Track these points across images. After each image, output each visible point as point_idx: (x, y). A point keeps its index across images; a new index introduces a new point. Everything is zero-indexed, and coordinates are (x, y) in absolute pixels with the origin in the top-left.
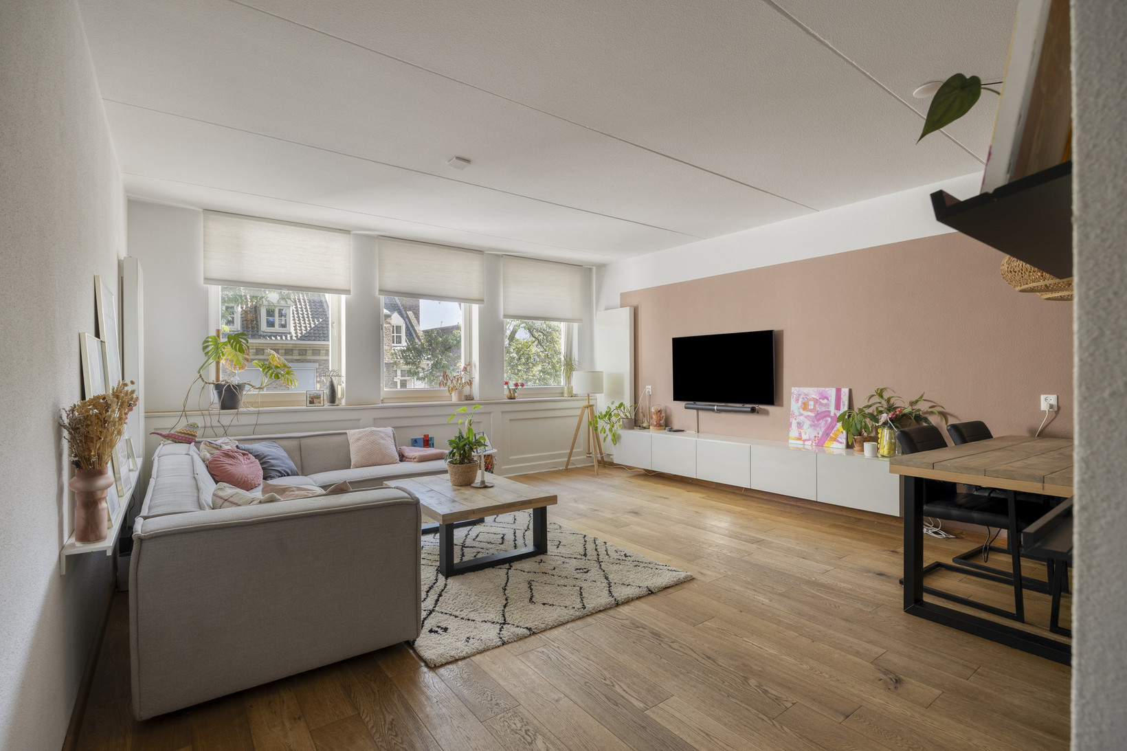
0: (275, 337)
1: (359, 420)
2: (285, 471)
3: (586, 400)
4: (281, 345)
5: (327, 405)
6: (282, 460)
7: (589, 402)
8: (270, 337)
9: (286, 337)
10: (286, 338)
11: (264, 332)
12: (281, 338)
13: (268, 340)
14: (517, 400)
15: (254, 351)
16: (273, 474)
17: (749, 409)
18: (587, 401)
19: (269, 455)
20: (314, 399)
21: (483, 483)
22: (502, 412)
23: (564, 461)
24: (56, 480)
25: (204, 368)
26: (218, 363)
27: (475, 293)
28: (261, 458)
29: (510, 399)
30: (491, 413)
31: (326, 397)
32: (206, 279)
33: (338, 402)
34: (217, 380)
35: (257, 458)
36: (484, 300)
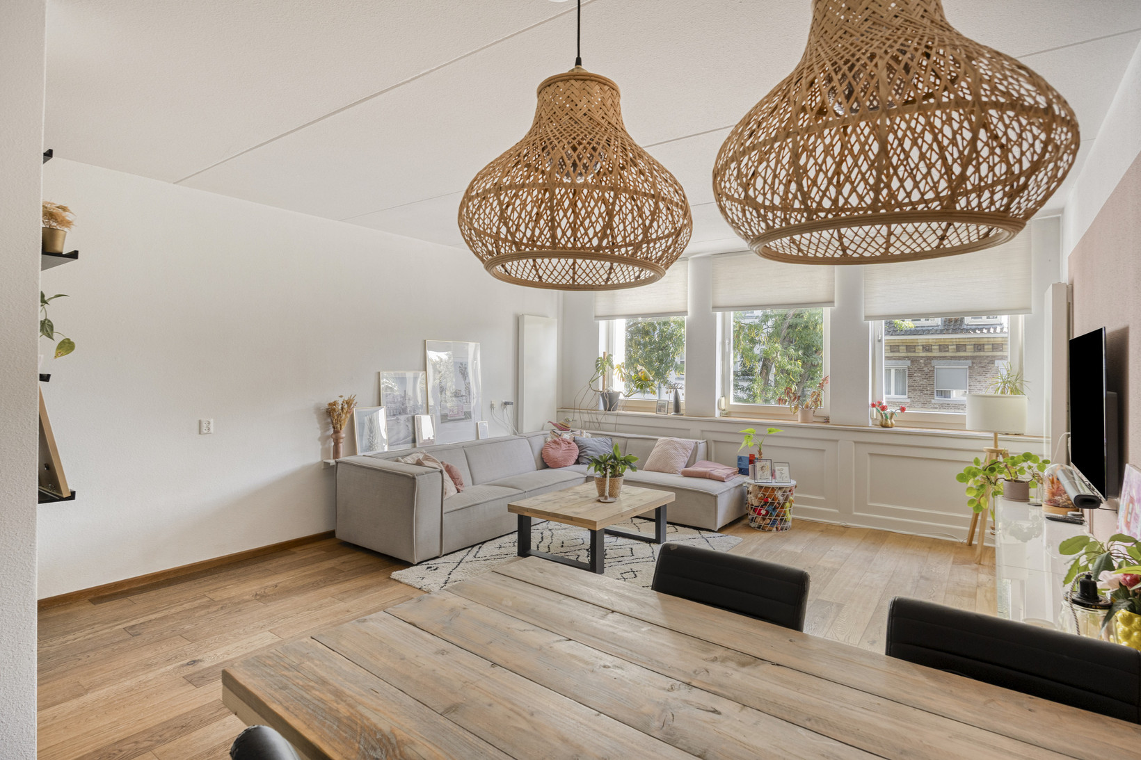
0: (981, 330)
4: (986, 340)
5: (672, 414)
7: (996, 446)
8: (974, 330)
9: (995, 329)
10: (995, 332)
11: (968, 325)
12: (989, 332)
13: (972, 335)
15: (955, 347)
16: (583, 461)
18: (992, 442)
19: (592, 447)
20: (661, 407)
21: (606, 498)
22: (855, 442)
23: (965, 531)
24: (320, 432)
25: (594, 380)
26: (604, 376)
27: (821, 295)
28: (582, 448)
29: (883, 426)
30: (837, 441)
31: (672, 407)
32: (596, 317)
33: (682, 412)
34: (603, 388)
35: (579, 447)
36: (833, 302)
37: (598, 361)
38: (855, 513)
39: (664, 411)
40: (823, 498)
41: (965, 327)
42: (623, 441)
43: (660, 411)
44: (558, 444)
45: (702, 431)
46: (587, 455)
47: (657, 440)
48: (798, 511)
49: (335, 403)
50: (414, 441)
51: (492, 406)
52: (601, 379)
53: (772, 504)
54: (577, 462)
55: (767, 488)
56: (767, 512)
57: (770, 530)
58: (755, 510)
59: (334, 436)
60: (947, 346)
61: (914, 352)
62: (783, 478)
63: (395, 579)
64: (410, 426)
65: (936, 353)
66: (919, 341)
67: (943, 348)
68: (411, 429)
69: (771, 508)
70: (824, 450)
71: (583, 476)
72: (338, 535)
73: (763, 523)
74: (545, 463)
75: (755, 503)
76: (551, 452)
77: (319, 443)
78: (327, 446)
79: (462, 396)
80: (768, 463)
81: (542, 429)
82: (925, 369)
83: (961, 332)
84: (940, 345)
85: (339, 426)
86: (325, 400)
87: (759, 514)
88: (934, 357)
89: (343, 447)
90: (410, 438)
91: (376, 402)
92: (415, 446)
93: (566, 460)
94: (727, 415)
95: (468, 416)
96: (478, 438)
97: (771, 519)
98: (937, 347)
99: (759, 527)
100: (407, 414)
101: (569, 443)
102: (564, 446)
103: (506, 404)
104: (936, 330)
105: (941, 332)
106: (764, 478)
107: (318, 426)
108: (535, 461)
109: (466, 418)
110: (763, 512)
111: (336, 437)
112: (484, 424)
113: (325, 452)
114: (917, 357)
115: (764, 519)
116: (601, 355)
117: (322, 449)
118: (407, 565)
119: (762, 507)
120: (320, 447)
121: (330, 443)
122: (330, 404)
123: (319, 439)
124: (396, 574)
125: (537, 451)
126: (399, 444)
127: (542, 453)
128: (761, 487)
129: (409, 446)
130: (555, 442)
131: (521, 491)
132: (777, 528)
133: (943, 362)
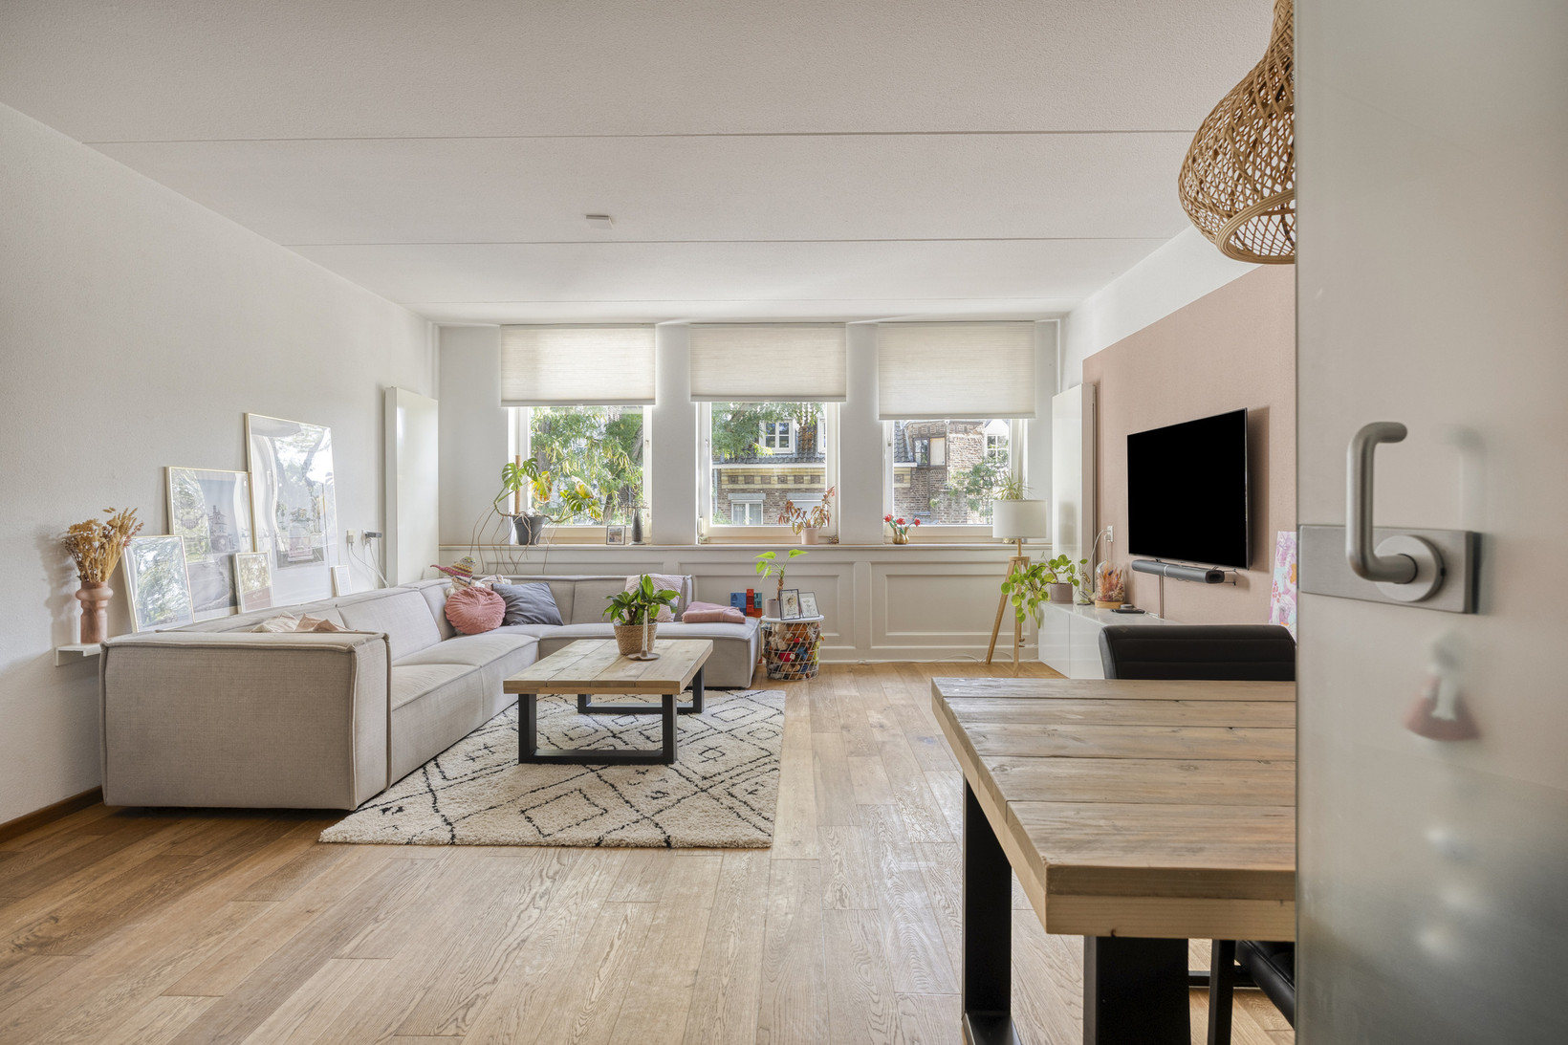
1: (662, 564)
2: (536, 617)
3: (1015, 550)
5: (630, 543)
6: (538, 605)
7: (1020, 553)
14: (907, 545)
16: (519, 619)
17: (1203, 575)
18: (1017, 552)
19: (521, 598)
20: (614, 535)
21: (644, 654)
22: (873, 563)
23: (984, 649)
24: (48, 588)
25: (501, 498)
26: (517, 493)
27: (831, 386)
28: (510, 600)
29: (896, 543)
30: (852, 563)
31: (630, 534)
32: (503, 401)
33: (644, 541)
34: (516, 512)
35: (504, 598)
36: (845, 396)
37: (506, 470)
38: (873, 647)
39: (620, 541)
40: (836, 635)
41: (819, 456)
42: (568, 586)
43: (612, 540)
44: (472, 596)
45: (681, 564)
46: (521, 610)
47: (625, 579)
48: (824, 654)
49: (87, 526)
50: (234, 602)
51: (349, 540)
52: (512, 497)
53: (803, 644)
54: (505, 623)
55: (798, 625)
56: (797, 656)
57: (800, 679)
58: (781, 657)
59: (84, 595)
60: (802, 477)
61: (770, 483)
62: (810, 611)
63: (335, 843)
64: (226, 574)
65: (791, 485)
66: (775, 471)
67: (798, 479)
68: (227, 580)
69: (802, 650)
70: (836, 576)
71: (534, 639)
72: (110, 799)
73: (792, 671)
74: (453, 627)
75: (782, 646)
76: (462, 608)
77: (48, 612)
78: (63, 617)
79: (308, 520)
80: (795, 594)
81: (422, 578)
82: (781, 503)
83: (815, 462)
84: (795, 476)
85: (100, 575)
86: (63, 520)
87: (787, 660)
88: (789, 489)
89: (104, 617)
90: (228, 595)
91: (160, 524)
92: (236, 612)
93: (491, 620)
94: (706, 541)
95: (318, 555)
96: (334, 594)
97: (801, 665)
98: (793, 478)
99: (786, 677)
100: (222, 551)
101: (489, 594)
102: (482, 599)
103: (369, 535)
104: (791, 459)
105: (796, 461)
106: (790, 615)
107: (44, 574)
108: (438, 625)
109: (316, 559)
110: (792, 656)
111: (92, 596)
112: (343, 573)
113: (63, 629)
114: (773, 489)
115: (793, 666)
116: (512, 460)
117: (53, 625)
118: (338, 815)
119: (791, 650)
120: (50, 620)
121: (71, 610)
122: (76, 528)
123: (48, 604)
124: (330, 833)
125: (438, 610)
126: (209, 608)
127: (445, 613)
128: (789, 625)
129: (227, 611)
130: (466, 594)
131: (472, 668)
132: (807, 675)
133: (798, 494)
